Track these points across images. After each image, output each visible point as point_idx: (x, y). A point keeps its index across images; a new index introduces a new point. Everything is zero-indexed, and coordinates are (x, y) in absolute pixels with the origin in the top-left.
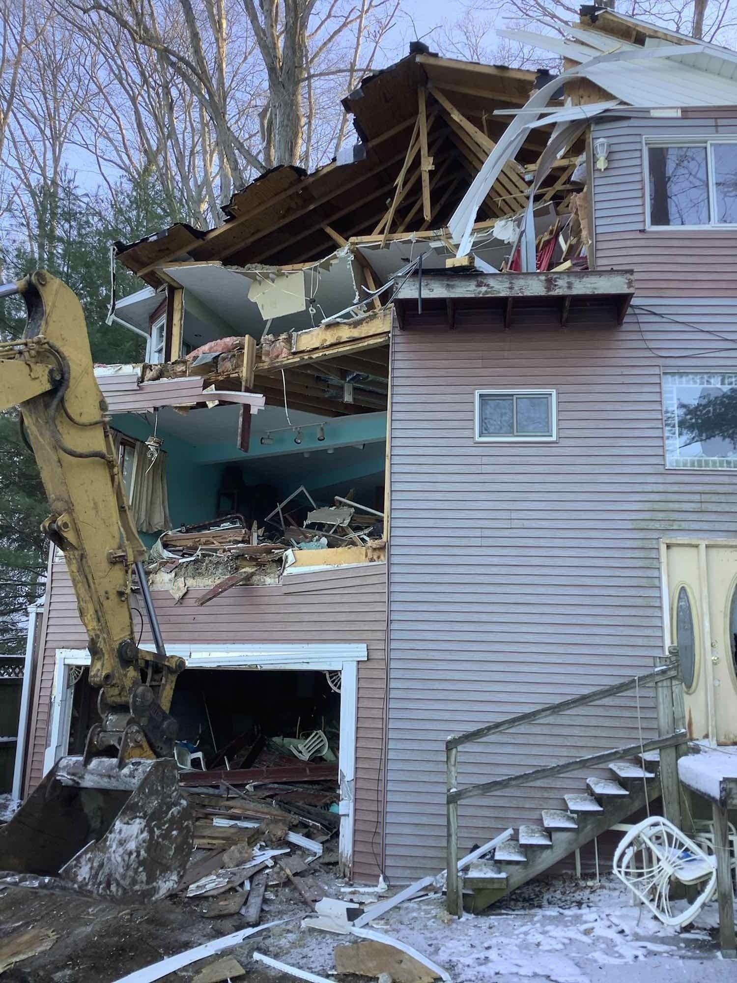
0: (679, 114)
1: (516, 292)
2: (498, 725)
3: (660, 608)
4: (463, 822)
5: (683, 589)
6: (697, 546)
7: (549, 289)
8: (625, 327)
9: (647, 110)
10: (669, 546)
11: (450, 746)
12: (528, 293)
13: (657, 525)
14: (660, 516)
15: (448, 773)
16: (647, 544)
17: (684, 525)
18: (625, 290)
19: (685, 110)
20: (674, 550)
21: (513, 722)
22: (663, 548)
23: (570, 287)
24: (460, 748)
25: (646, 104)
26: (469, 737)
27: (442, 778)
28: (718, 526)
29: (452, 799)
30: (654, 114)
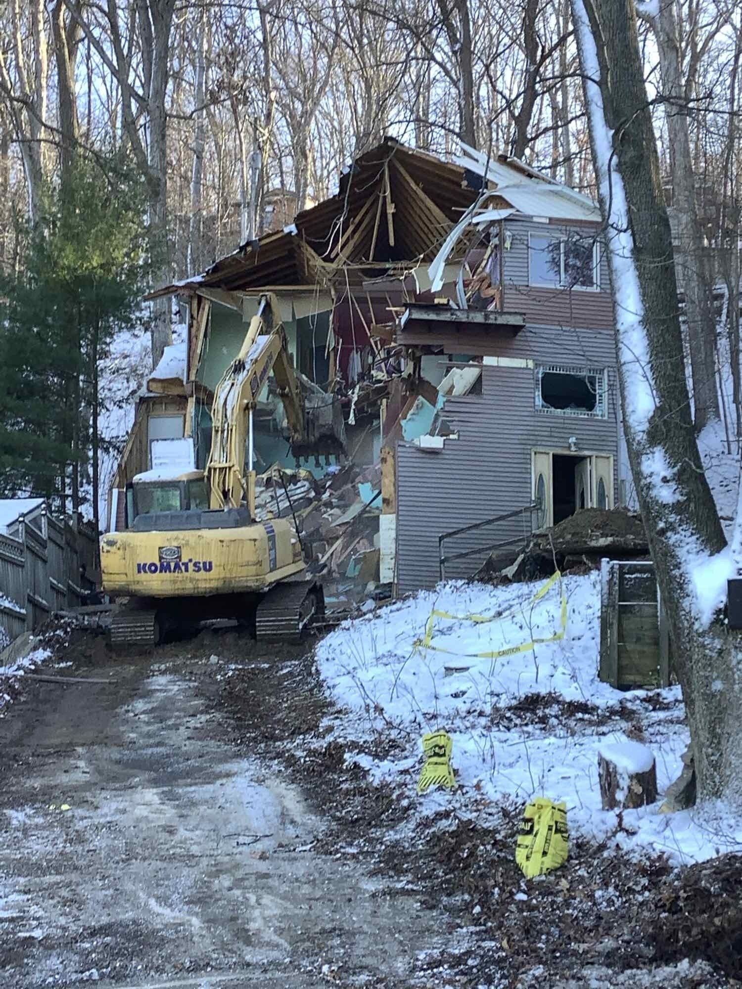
0: (547, 221)
1: (470, 320)
2: (462, 529)
3: (531, 483)
4: (448, 570)
5: (541, 475)
6: (548, 454)
7: (486, 320)
8: (518, 338)
9: (532, 217)
10: (535, 453)
11: (441, 538)
12: (475, 321)
13: (530, 442)
14: (531, 437)
15: (440, 552)
16: (526, 452)
17: (544, 443)
18: (521, 323)
19: (550, 219)
20: (537, 455)
21: (469, 528)
22: (533, 454)
23: (496, 319)
24: (445, 540)
25: (531, 213)
26: (449, 535)
27: (437, 554)
28: (558, 444)
29: (442, 562)
30: (535, 219)
